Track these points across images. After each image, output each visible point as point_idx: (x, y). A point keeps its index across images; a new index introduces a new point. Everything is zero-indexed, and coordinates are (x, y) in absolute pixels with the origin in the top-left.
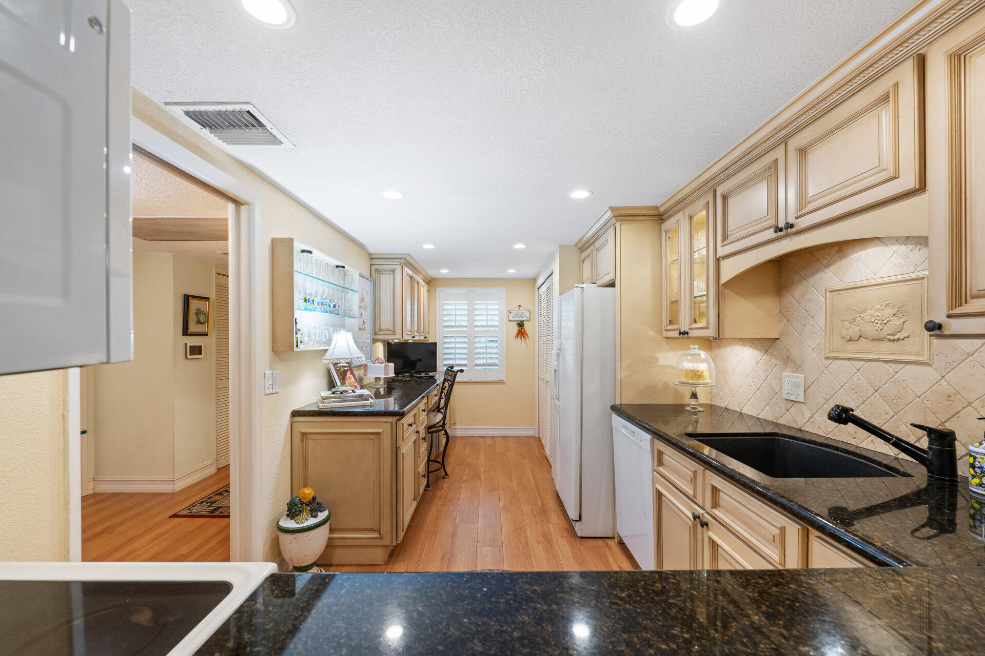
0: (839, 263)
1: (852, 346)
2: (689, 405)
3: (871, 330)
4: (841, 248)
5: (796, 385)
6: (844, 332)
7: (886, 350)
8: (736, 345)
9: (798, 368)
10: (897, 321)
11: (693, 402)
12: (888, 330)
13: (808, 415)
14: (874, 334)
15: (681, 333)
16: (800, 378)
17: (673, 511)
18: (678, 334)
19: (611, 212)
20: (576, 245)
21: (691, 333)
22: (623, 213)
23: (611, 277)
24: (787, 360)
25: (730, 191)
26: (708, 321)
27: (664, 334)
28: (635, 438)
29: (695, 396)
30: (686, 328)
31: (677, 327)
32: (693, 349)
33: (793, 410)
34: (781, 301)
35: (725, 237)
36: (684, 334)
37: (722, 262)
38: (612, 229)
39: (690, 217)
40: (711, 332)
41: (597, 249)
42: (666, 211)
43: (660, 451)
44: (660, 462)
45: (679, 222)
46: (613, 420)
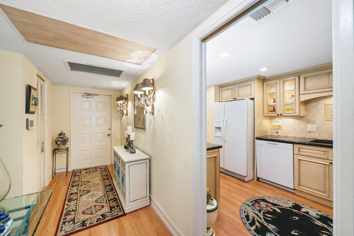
0: (330, 98)
5: (314, 128)
9: (313, 123)
11: (276, 134)
13: (318, 135)
15: (278, 115)
16: (315, 126)
17: (311, 164)
18: (276, 115)
19: (257, 77)
20: (219, 85)
21: (283, 115)
22: (259, 77)
23: (252, 97)
24: (309, 122)
25: (307, 77)
26: (295, 111)
27: (265, 115)
28: (278, 146)
29: (277, 133)
30: (282, 113)
31: (275, 113)
32: (277, 119)
33: (311, 134)
34: (306, 107)
35: (305, 89)
36: (280, 115)
37: (301, 96)
38: (253, 82)
39: (284, 82)
40: (297, 114)
41: (238, 87)
42: (269, 79)
43: (299, 148)
44: (299, 151)
45: (276, 83)
46: (257, 142)
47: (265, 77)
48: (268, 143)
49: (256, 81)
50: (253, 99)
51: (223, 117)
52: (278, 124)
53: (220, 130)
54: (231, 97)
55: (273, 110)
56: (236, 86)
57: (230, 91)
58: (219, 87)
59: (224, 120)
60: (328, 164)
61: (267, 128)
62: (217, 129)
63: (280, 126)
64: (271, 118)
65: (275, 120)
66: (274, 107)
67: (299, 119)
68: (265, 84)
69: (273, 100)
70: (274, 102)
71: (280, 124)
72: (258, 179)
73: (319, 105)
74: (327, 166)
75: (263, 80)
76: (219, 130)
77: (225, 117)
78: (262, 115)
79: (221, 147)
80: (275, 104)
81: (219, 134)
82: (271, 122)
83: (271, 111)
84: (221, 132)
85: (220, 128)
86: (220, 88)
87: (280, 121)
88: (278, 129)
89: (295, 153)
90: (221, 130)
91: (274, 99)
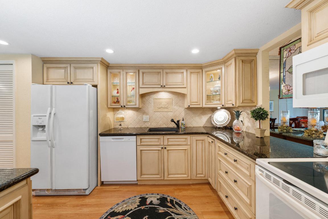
0: (157, 94)
1: (160, 109)
2: (118, 128)
3: (163, 106)
4: (157, 92)
5: (147, 118)
6: (158, 107)
7: (166, 110)
8: (125, 110)
9: (147, 114)
10: (167, 105)
11: (120, 127)
12: (166, 106)
13: (150, 124)
14: (164, 107)
15: (122, 106)
16: (148, 116)
17: (150, 152)
18: (120, 106)
19: (100, 59)
20: (41, 58)
21: (126, 106)
22: (103, 61)
23: (95, 83)
24: (144, 113)
25: (145, 72)
26: (136, 103)
27: (109, 106)
28: (123, 140)
29: (120, 125)
30: (125, 105)
31: (118, 104)
32: (120, 111)
33: (146, 124)
34: (142, 100)
35: (143, 83)
36: (123, 107)
37: (140, 89)
38: (96, 65)
39: (127, 73)
40: (137, 106)
41: (75, 68)
42: (113, 66)
43: (141, 139)
44: (141, 142)
45: (120, 72)
46: (101, 138)
47: (109, 64)
48: (113, 139)
49: (99, 64)
50: (96, 86)
51: (49, 109)
52: (121, 116)
53: (43, 130)
54: (65, 80)
55: (117, 101)
56: (72, 65)
57: (63, 71)
58: (43, 61)
59: (50, 113)
60: (160, 149)
61: (110, 121)
62: (39, 129)
63: (123, 118)
64: (115, 109)
65: (119, 112)
66: (117, 98)
67: (137, 111)
68: (109, 71)
69: (116, 91)
70: (118, 92)
71: (123, 116)
72: (102, 183)
73: (151, 99)
74: (160, 151)
75: (107, 66)
76: (41, 129)
77: (54, 109)
78: (106, 106)
79: (36, 171)
80: (118, 95)
81: (41, 136)
82: (114, 115)
83: (115, 103)
84: (45, 132)
85: (43, 127)
86: (44, 63)
87: (123, 112)
88: (122, 121)
89: (137, 145)
90: (46, 129)
91: (118, 90)
